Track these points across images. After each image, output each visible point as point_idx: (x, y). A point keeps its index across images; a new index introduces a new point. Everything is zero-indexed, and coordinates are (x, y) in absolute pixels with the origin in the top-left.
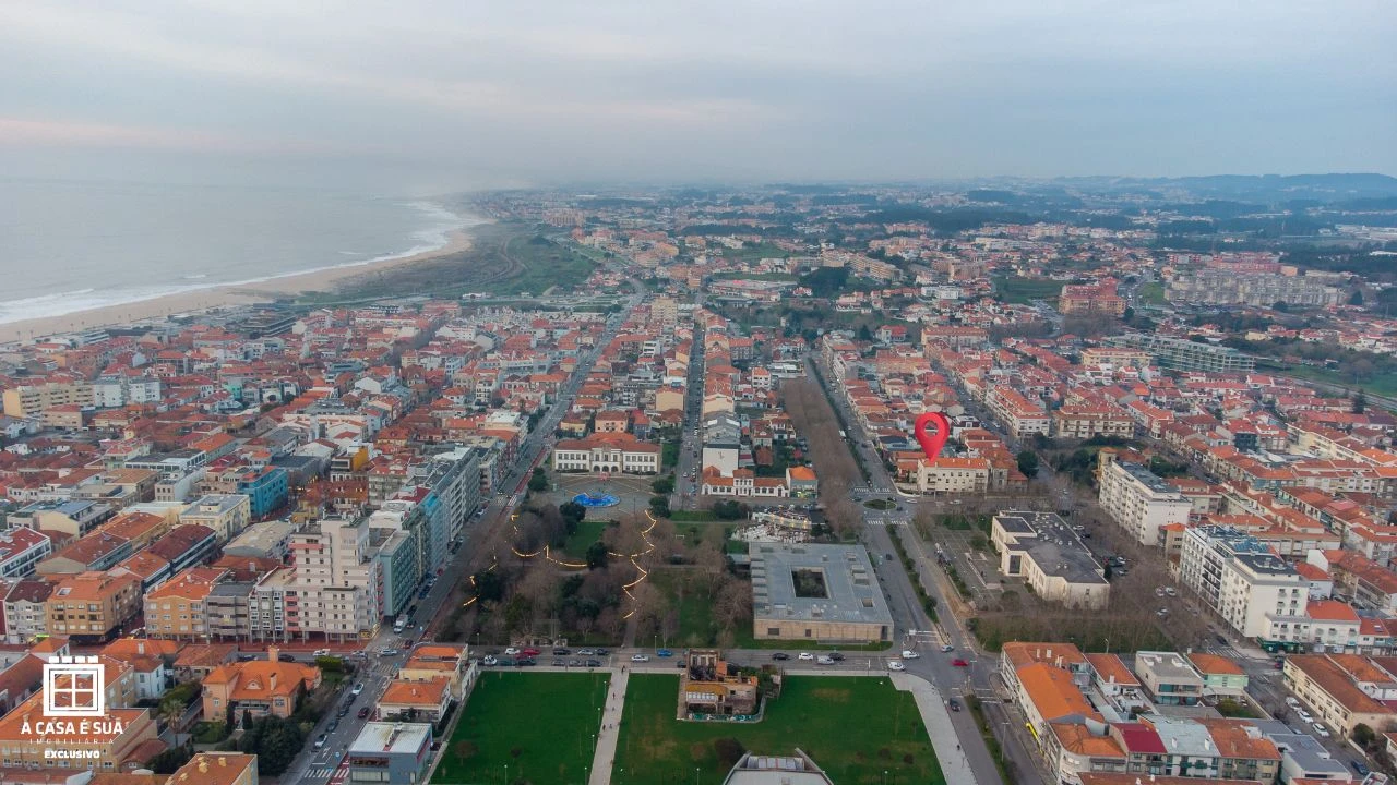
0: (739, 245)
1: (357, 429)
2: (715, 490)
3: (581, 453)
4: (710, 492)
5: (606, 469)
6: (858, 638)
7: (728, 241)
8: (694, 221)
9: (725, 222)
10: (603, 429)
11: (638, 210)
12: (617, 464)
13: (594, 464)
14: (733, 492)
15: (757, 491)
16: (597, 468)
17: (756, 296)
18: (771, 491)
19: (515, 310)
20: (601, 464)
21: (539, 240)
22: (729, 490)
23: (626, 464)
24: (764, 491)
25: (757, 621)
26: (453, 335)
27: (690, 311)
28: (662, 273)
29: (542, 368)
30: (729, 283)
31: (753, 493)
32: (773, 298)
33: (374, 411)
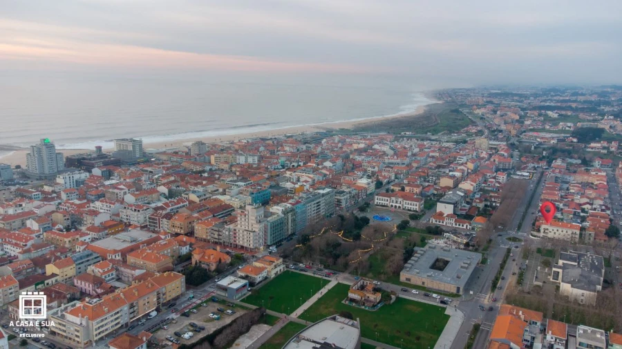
0: (556, 116)
1: (310, 180)
2: (436, 221)
3: (386, 198)
4: (434, 222)
5: (396, 206)
6: (446, 290)
7: (550, 113)
8: (543, 104)
9: (559, 104)
10: (408, 191)
11: (515, 98)
12: (401, 205)
13: (391, 204)
14: (444, 224)
15: (456, 225)
16: (392, 206)
17: (542, 140)
18: (463, 226)
19: (417, 140)
20: (394, 204)
21: (457, 111)
22: (443, 222)
23: (405, 205)
24: (459, 225)
25: (401, 273)
26: (379, 148)
27: (498, 145)
28: (503, 127)
29: (403, 164)
30: (531, 133)
31: (454, 225)
32: (552, 142)
33: (321, 174)
